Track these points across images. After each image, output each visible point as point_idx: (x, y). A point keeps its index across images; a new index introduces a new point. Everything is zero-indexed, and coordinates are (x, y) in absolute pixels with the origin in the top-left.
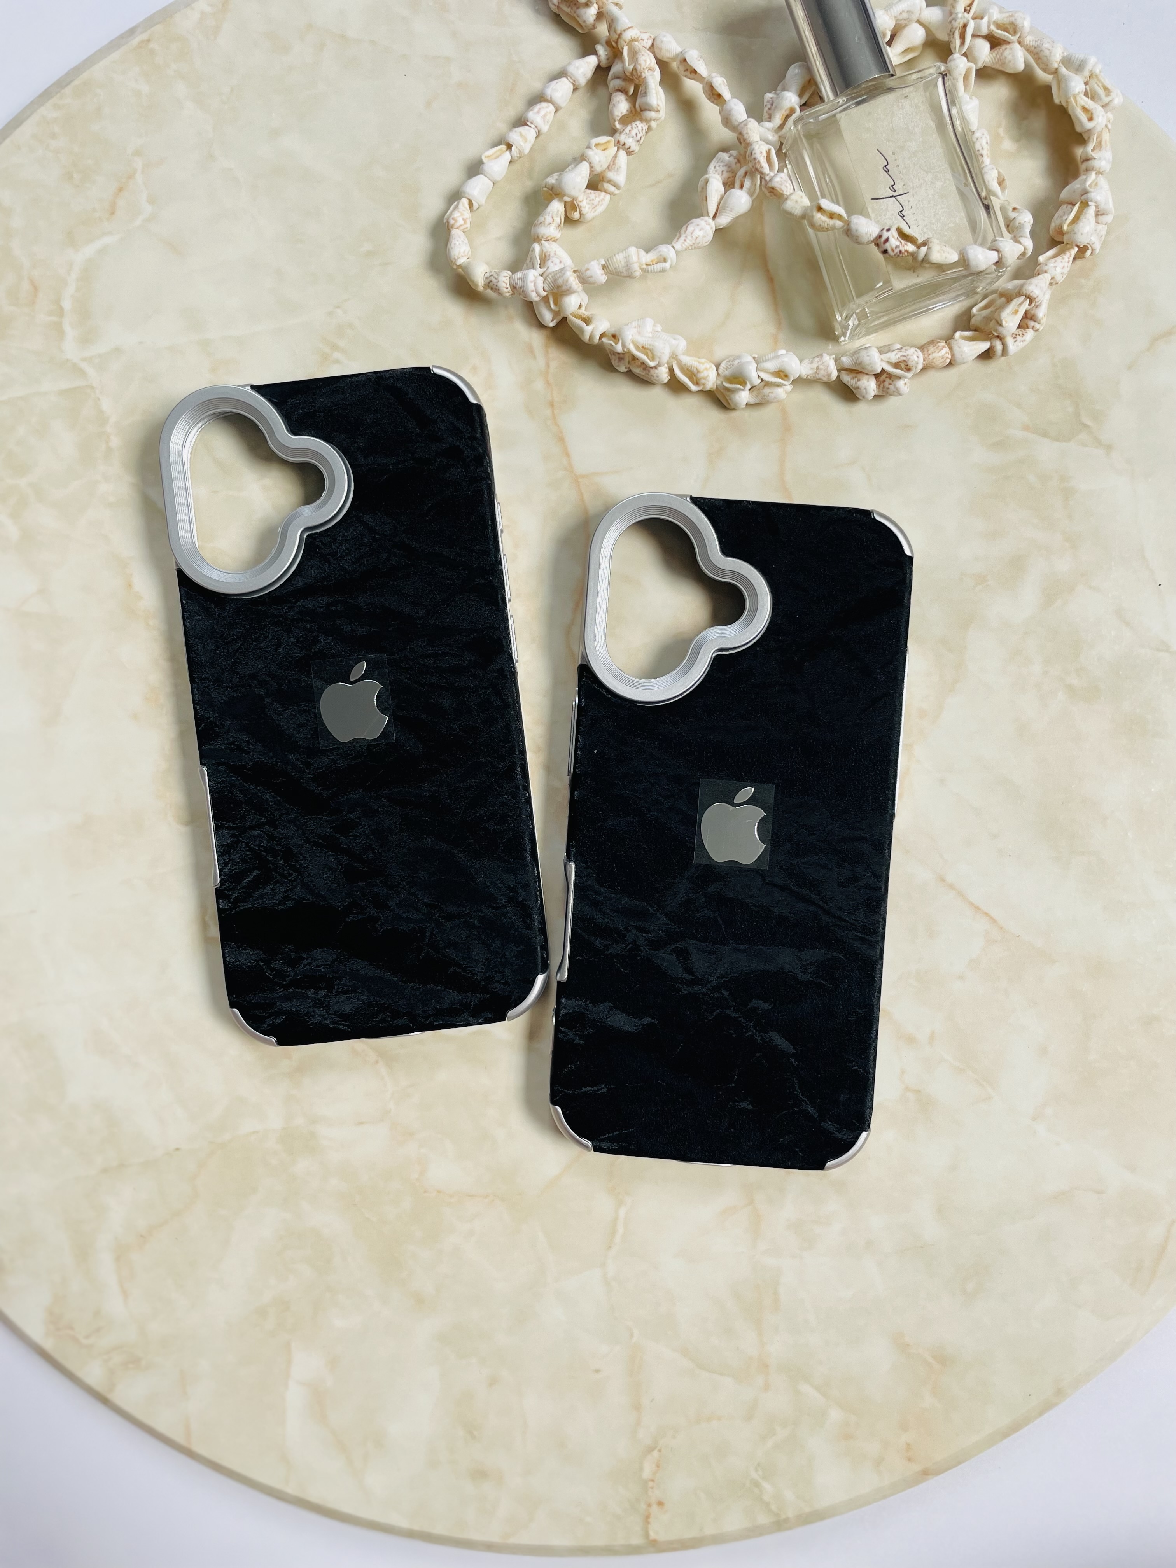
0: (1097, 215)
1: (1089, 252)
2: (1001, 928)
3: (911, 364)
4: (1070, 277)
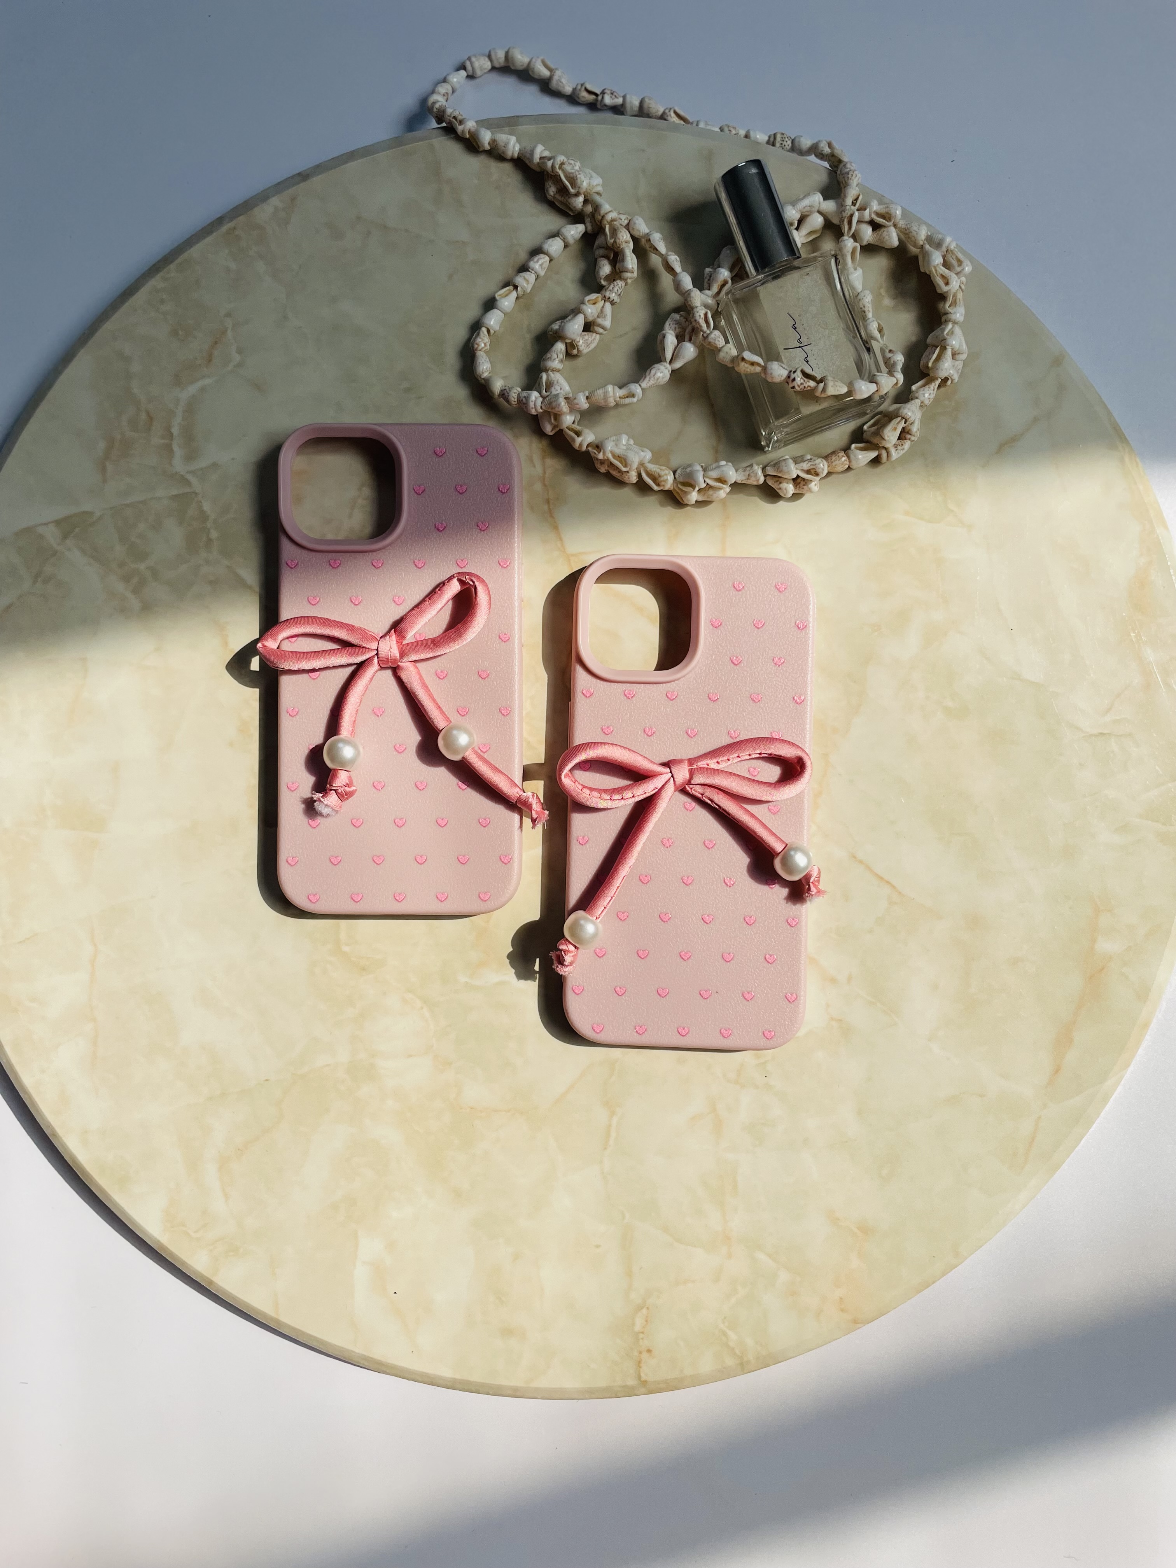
0: (954, 355)
1: (949, 382)
2: (900, 893)
3: (819, 471)
4: (936, 400)
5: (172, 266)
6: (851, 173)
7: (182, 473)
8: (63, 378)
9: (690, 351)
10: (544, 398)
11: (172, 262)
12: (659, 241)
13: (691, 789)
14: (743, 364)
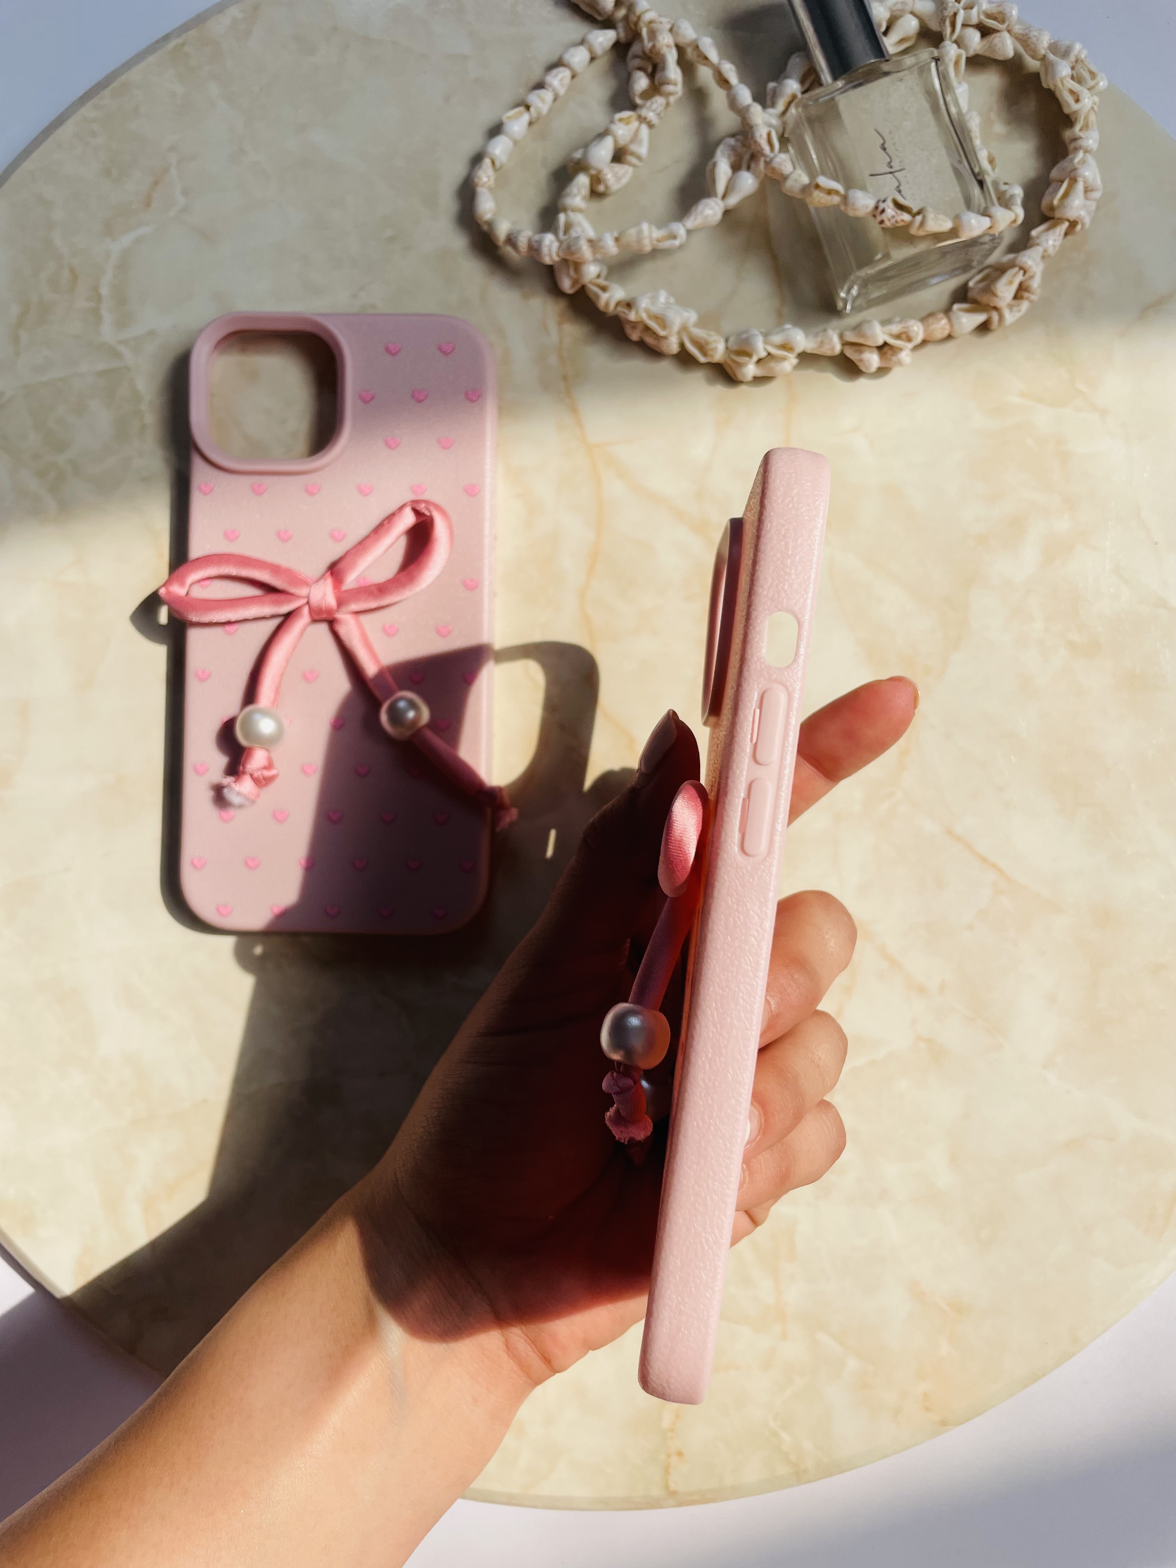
0: (1087, 190)
1: (1079, 227)
2: (1009, 879)
3: (912, 334)
4: (1062, 251)
5: (105, 92)
7: (113, 343)
9: (748, 182)
10: (561, 242)
12: (711, 50)
14: (817, 194)
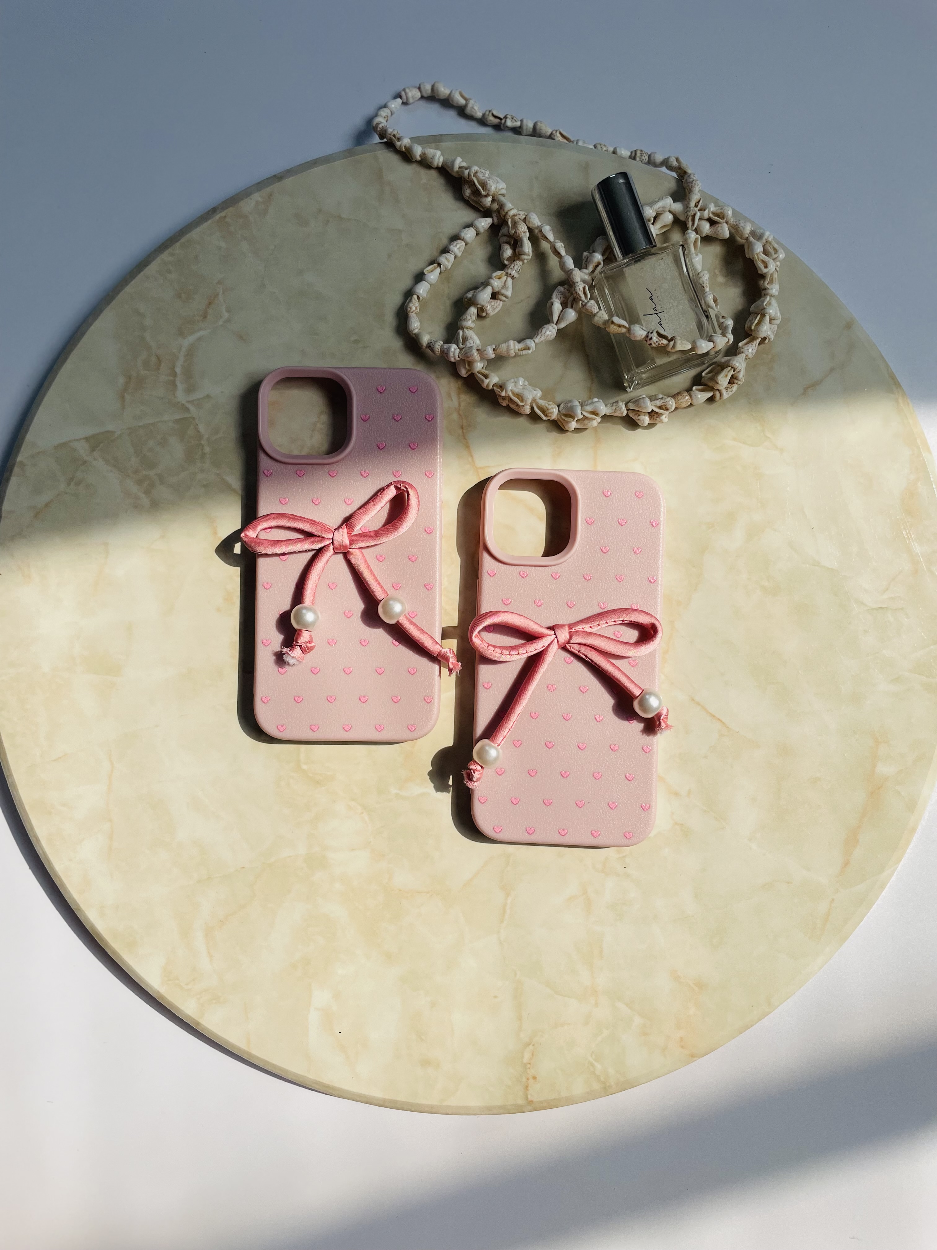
0: (771, 320)
1: (767, 341)
2: (728, 727)
3: (668, 406)
4: (757, 354)
5: (177, 245)
6: (694, 182)
7: (184, 402)
8: (92, 328)
9: (571, 315)
10: (461, 349)
11: (177, 241)
12: (548, 231)
13: (570, 647)
14: (612, 326)
